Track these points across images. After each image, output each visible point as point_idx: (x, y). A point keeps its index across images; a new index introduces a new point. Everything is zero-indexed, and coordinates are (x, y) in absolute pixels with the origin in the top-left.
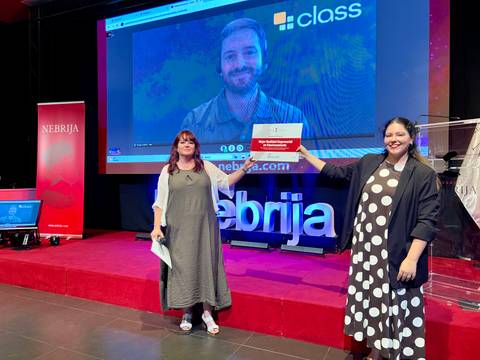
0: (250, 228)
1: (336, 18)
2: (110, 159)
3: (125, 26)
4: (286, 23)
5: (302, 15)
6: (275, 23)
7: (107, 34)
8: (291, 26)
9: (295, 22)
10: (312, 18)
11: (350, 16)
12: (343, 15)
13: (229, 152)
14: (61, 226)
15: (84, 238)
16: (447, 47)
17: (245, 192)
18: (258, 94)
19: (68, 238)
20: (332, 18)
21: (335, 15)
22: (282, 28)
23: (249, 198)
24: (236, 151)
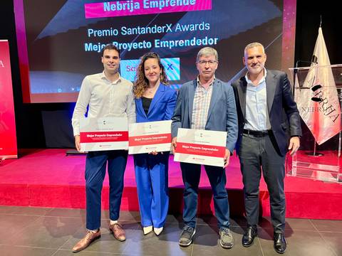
15: (18, 157)
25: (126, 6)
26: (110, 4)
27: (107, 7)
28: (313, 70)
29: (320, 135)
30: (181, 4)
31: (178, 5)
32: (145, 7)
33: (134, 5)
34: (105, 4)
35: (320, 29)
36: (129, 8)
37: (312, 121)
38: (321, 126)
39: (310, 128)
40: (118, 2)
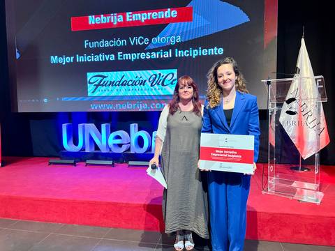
15: (2, 166)
17: (137, 124)
23: (140, 129)
25: (110, 19)
26: (95, 17)
27: (92, 20)
28: (296, 81)
29: (305, 150)
30: (163, 17)
31: (159, 17)
32: (128, 19)
33: (117, 18)
34: (90, 17)
35: (303, 40)
36: (112, 21)
37: (296, 134)
38: (306, 140)
39: (295, 141)
40: (102, 16)
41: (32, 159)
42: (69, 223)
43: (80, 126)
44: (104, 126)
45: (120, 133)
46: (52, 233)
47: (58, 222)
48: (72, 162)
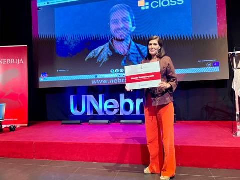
0: (128, 113)
1: (171, 4)
2: (41, 80)
3: (49, 4)
4: (145, 6)
5: (153, 2)
6: (139, 6)
7: (38, 9)
8: (147, 8)
9: (150, 5)
10: (159, 4)
11: (178, 3)
12: (174, 3)
13: (116, 73)
14: (13, 120)
15: (29, 126)
16: (225, 20)
18: (131, 42)
19: (18, 127)
20: (169, 4)
21: (171, 3)
22: (143, 8)
24: (120, 72)
41: (47, 122)
42: (90, 161)
43: (84, 97)
44: (101, 97)
45: (112, 101)
46: (80, 168)
47: (82, 161)
48: (79, 122)
